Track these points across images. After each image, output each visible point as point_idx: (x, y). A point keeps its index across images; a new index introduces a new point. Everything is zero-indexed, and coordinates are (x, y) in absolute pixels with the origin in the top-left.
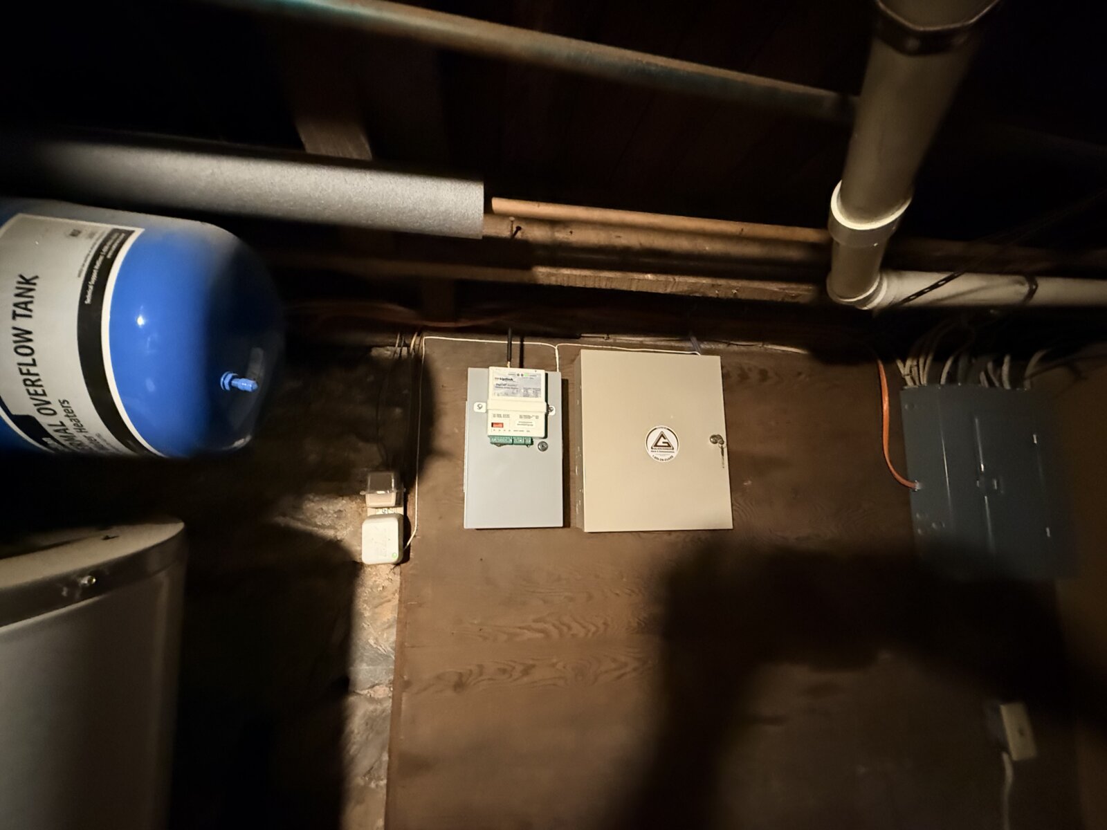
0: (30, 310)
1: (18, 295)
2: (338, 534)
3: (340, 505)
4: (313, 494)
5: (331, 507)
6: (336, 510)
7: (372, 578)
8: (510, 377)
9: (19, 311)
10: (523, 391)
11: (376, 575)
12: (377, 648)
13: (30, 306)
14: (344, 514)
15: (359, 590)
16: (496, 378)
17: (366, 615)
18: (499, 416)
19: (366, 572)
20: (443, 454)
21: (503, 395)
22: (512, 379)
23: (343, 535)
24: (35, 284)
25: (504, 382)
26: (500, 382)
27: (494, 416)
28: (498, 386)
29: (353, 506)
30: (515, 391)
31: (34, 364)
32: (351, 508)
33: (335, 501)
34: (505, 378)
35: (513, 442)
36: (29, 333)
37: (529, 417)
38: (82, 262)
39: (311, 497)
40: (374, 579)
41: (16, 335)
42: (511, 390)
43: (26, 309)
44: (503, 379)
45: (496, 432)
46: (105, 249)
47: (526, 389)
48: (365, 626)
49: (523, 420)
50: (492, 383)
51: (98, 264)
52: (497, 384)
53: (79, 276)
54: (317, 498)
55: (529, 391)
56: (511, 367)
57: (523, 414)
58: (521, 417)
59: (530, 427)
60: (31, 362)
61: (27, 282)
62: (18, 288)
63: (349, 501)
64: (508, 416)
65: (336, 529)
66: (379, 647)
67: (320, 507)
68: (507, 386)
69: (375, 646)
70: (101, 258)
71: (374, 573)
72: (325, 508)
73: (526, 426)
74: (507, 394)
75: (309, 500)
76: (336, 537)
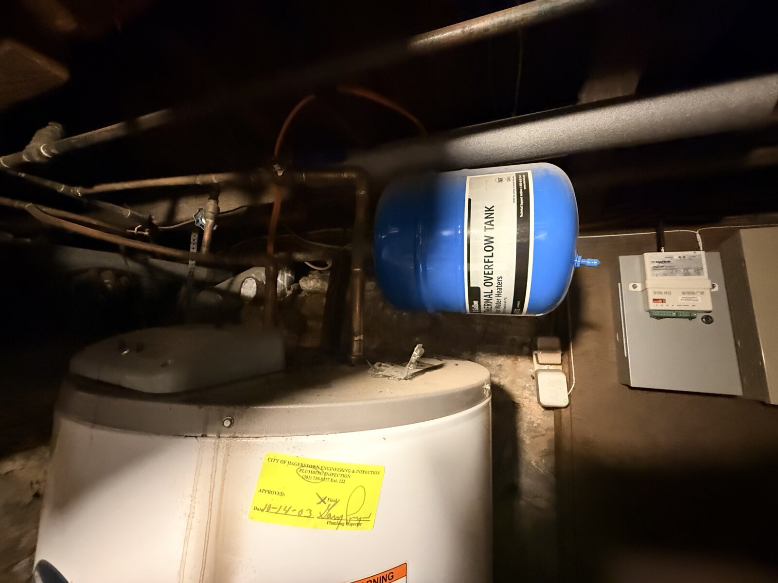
0: (493, 225)
1: (486, 218)
2: (501, 381)
3: (500, 361)
4: (482, 352)
5: (494, 362)
6: (498, 364)
7: (528, 416)
8: (667, 260)
9: (488, 226)
10: (682, 271)
11: (531, 414)
12: (537, 469)
13: (492, 223)
14: (503, 368)
15: (520, 423)
16: (652, 262)
17: (526, 443)
18: (660, 293)
19: (523, 411)
20: (591, 326)
21: (662, 276)
22: (669, 262)
23: (505, 382)
24: (493, 210)
25: (661, 264)
26: (656, 264)
27: (655, 293)
28: (655, 268)
29: (509, 363)
30: (674, 271)
31: (492, 256)
32: (508, 364)
33: (497, 358)
34: (662, 261)
35: (678, 315)
36: (492, 238)
37: (693, 293)
38: (513, 194)
39: (480, 354)
40: (529, 417)
41: (486, 240)
42: (671, 271)
43: (491, 225)
44: (660, 262)
45: (659, 306)
46: (521, 185)
47: (686, 269)
48: (527, 450)
49: (687, 296)
50: (649, 266)
51: (521, 193)
52: (654, 267)
53: (514, 202)
54: (483, 355)
55: (690, 270)
56: (665, 251)
57: (685, 291)
58: (684, 293)
59: (695, 302)
60: (491, 255)
61: (489, 210)
62: (486, 214)
63: (506, 359)
64: (670, 293)
65: (499, 377)
66: (539, 469)
67: (487, 361)
68: (664, 267)
69: (536, 467)
70: (521, 190)
71: (529, 413)
72: (490, 362)
73: (691, 301)
74: (665, 275)
75: (480, 356)
76: (499, 383)
